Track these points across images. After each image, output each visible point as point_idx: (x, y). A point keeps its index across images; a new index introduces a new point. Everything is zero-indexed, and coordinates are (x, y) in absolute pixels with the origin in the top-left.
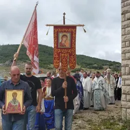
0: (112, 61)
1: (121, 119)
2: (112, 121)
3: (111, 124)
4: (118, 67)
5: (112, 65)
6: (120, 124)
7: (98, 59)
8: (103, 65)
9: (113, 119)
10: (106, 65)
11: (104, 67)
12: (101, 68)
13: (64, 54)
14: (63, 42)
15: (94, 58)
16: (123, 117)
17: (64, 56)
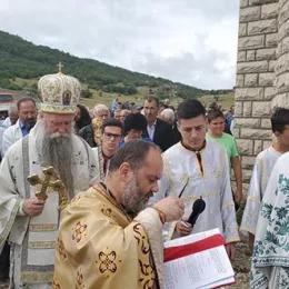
7: (125, 71)
8: (137, 85)
10: (142, 85)
11: (139, 89)
12: (132, 92)
15: (117, 68)
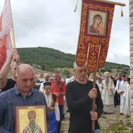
0: (121, 64)
1: (130, 124)
2: (120, 126)
3: (120, 129)
4: (127, 70)
5: (120, 68)
6: (129, 128)
8: (111, 68)
9: (122, 123)
10: (114, 68)
11: (112, 70)
13: (95, 44)
14: (95, 26)
16: (132, 122)
17: (95, 48)
